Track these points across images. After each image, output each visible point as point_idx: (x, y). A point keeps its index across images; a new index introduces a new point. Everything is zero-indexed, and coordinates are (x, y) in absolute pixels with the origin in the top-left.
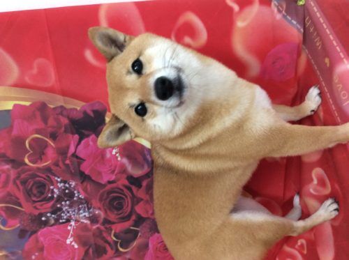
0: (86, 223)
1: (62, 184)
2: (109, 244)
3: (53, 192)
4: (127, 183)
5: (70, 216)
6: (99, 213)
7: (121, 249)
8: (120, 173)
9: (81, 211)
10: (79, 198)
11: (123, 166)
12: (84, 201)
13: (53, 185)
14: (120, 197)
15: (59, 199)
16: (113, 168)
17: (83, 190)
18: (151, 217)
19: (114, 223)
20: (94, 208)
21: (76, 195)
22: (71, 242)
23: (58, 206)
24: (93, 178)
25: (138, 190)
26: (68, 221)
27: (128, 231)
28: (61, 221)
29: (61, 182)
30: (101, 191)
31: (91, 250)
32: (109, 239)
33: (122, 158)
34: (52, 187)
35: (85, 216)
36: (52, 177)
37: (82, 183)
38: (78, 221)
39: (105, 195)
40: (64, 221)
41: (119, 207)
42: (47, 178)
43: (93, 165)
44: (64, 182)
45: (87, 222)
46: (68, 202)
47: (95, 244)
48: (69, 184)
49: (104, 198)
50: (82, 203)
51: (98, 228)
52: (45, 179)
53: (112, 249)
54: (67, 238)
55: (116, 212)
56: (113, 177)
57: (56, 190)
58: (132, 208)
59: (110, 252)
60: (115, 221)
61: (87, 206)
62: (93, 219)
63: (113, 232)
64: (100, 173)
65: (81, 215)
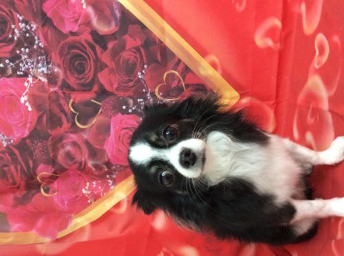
0: (44, 82)
1: (23, 25)
2: (66, 115)
3: (13, 33)
4: (90, 39)
5: (28, 69)
6: (58, 72)
7: (78, 124)
8: (84, 24)
9: (40, 65)
10: (39, 47)
11: (87, 16)
12: (43, 52)
13: (15, 24)
14: (82, 56)
15: (19, 44)
16: (76, 15)
17: (44, 36)
18: (116, 93)
19: (74, 90)
20: (54, 64)
21: (36, 42)
22: (25, 102)
23: (18, 52)
24: (55, 24)
25: (102, 53)
26: (26, 74)
27: (88, 104)
28: (18, 73)
29: (22, 22)
30: (62, 43)
31: (45, 118)
32: (66, 108)
33: (87, 6)
34: (13, 26)
35: (43, 72)
36: (15, 13)
37: (43, 26)
38: (36, 78)
39: (66, 50)
40: (22, 73)
41: (81, 70)
42: (9, 13)
43: (55, 7)
44: (26, 22)
45: (44, 80)
46: (27, 50)
47: (50, 110)
48: (30, 26)
49: (65, 53)
50: (41, 55)
51: (55, 92)
52: (7, 14)
53: (68, 122)
54: (21, 96)
55: (76, 75)
56: (76, 29)
57: (16, 31)
58: (95, 75)
59: (66, 125)
60: (75, 87)
61: (47, 60)
62: (52, 78)
63: (71, 101)
64: (62, 19)
65: (39, 70)
